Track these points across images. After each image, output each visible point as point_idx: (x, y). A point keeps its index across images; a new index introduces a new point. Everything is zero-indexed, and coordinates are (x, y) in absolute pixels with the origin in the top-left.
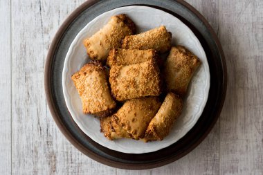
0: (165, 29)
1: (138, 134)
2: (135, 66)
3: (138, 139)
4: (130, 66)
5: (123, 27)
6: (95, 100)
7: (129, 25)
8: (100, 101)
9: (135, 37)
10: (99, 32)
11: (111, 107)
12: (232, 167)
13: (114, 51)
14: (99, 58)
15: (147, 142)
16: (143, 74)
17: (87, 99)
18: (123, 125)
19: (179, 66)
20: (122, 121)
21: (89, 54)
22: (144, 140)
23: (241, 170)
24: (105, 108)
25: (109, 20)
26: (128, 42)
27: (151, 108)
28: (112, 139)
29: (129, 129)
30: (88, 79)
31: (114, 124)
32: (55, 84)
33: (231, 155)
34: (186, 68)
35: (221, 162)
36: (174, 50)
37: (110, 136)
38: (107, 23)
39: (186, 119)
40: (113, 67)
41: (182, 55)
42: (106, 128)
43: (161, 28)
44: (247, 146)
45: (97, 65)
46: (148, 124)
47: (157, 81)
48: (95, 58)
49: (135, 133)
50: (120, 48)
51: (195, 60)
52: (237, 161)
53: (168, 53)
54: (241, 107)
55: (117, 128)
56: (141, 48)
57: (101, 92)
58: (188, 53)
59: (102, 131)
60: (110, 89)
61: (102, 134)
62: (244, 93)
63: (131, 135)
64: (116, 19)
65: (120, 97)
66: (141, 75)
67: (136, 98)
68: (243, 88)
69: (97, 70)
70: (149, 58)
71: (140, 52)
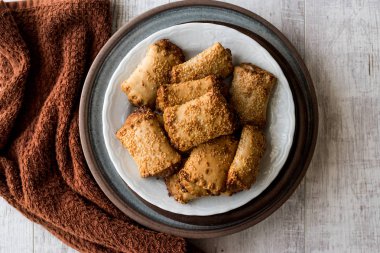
0: (220, 46)
1: (218, 188)
2: (194, 103)
3: (218, 194)
4: (188, 104)
5: (167, 55)
6: (153, 157)
7: (174, 52)
8: (160, 157)
9: (186, 66)
10: (137, 70)
11: (175, 161)
12: (322, 243)
13: (162, 89)
14: (145, 103)
15: (231, 195)
16: (206, 110)
17: (143, 159)
18: (196, 181)
19: (250, 89)
20: (193, 177)
21: (131, 101)
22: (227, 193)
23: (333, 248)
24: (168, 165)
25: (147, 51)
26: (177, 73)
27: (227, 151)
28: (186, 202)
29: (205, 184)
30: (137, 133)
31: (184, 182)
32: (101, 160)
33: (320, 227)
34: (259, 90)
35: (307, 236)
36: (238, 70)
37: (181, 198)
38: (145, 56)
39: (273, 155)
40: (166, 110)
41: (249, 74)
42: (174, 190)
43: (216, 46)
44: (341, 216)
45: (145, 113)
46: (227, 172)
47: (227, 116)
48: (140, 104)
49: (214, 187)
50: (169, 83)
51: (268, 78)
52: (328, 234)
53: (231, 76)
54: (333, 164)
55: (189, 187)
56: (196, 77)
57: (157, 145)
58: (256, 70)
59: (170, 195)
60: (168, 139)
61: (172, 199)
62: (337, 145)
63: (208, 191)
64: (156, 47)
65: (184, 146)
66: (203, 112)
67: (205, 143)
68: (336, 139)
69: (146, 119)
70: (209, 88)
71: (195, 83)
